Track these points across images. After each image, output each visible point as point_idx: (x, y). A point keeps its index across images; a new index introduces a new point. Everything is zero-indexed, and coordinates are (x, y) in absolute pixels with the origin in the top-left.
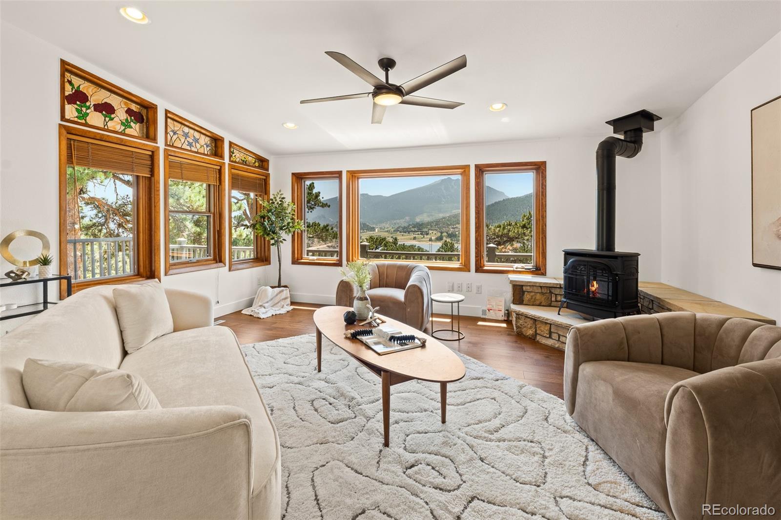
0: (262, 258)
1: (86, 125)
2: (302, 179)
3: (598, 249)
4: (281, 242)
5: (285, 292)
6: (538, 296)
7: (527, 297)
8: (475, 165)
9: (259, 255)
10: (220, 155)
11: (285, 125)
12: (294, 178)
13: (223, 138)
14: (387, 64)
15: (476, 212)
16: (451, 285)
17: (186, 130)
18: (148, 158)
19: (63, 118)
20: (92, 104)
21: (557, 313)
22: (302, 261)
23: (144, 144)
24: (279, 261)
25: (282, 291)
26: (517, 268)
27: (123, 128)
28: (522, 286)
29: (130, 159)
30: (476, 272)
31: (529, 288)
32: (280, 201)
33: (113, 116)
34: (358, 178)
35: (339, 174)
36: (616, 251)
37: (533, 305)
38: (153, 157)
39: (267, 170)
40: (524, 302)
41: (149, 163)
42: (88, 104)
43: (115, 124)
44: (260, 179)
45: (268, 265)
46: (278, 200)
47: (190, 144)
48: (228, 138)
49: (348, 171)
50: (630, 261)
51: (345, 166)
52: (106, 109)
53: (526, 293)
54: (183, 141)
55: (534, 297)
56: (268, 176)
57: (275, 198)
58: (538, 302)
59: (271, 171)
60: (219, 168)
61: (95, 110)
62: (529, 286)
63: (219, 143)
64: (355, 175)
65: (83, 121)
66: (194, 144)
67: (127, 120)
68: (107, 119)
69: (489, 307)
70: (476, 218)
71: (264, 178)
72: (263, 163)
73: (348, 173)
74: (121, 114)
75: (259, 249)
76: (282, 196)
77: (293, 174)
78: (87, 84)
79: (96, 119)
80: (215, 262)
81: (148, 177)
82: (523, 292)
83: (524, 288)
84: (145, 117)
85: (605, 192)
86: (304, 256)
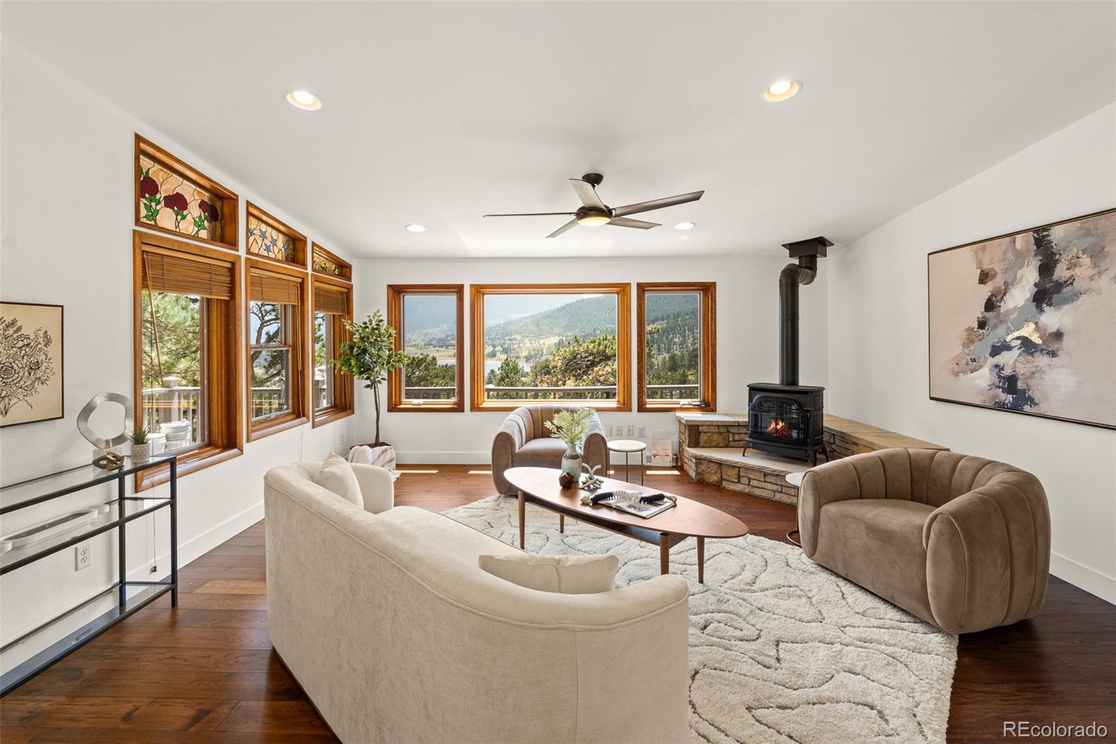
0: (342, 405)
1: (156, 227)
2: (400, 292)
3: (782, 384)
4: (379, 382)
5: (389, 452)
6: (715, 437)
7: (703, 438)
8: (637, 283)
10: (301, 261)
11: (409, 228)
12: (390, 290)
13: (305, 238)
14: (594, 179)
15: (638, 340)
16: (609, 428)
17: (264, 227)
18: (227, 273)
19: (138, 221)
20: (163, 196)
21: (742, 455)
22: (402, 406)
23: (225, 253)
24: (377, 409)
25: (386, 450)
26: (683, 405)
27: (196, 229)
28: (698, 426)
29: (207, 276)
30: (638, 411)
31: (705, 427)
32: (377, 325)
33: (185, 212)
34: (483, 294)
35: (459, 290)
36: (800, 385)
37: (710, 447)
38: (232, 271)
39: (349, 279)
40: (701, 445)
41: (228, 279)
42: (158, 196)
43: (187, 226)
44: (342, 293)
45: (351, 414)
46: (374, 323)
47: (268, 249)
48: (311, 236)
49: (472, 285)
50: (815, 395)
51: (467, 280)
52: (177, 202)
53: (702, 434)
54: (260, 245)
55: (710, 438)
56: (350, 289)
57: (370, 321)
58: (715, 444)
59: (355, 281)
60: (300, 280)
61: (166, 205)
62: (707, 425)
63: (299, 245)
64: (482, 290)
65: (153, 223)
66: (271, 247)
67: (200, 216)
68: (179, 217)
69: (654, 452)
70: (638, 346)
71: (346, 290)
72: (344, 269)
73: (472, 288)
74: (194, 211)
75: (338, 392)
76: (380, 318)
77: (390, 286)
78: (158, 167)
79: (166, 217)
80: (294, 416)
81: (224, 300)
82: (700, 433)
83: (700, 428)
84: (219, 213)
85: (789, 323)
86: (404, 400)
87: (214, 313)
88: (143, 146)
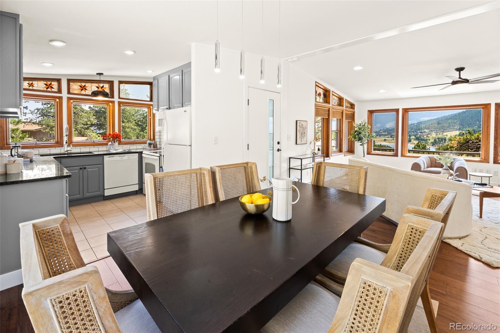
0: (351, 151)
1: (317, 102)
2: (372, 113)
4: (365, 144)
8: (495, 103)
9: (349, 150)
10: (342, 105)
11: (380, 91)
12: (369, 112)
13: (343, 98)
14: (460, 70)
16: (474, 170)
17: (334, 97)
18: (327, 111)
22: (372, 153)
23: (328, 106)
29: (324, 112)
30: (494, 163)
32: (364, 124)
34: (408, 112)
35: (397, 111)
38: (329, 110)
39: (354, 109)
41: (328, 113)
42: (317, 94)
43: (321, 100)
44: (352, 114)
45: (353, 154)
46: (363, 123)
47: (335, 103)
48: (345, 97)
51: (401, 107)
52: (320, 95)
54: (333, 102)
56: (354, 113)
57: (362, 123)
59: (356, 110)
60: (342, 111)
61: (318, 96)
63: (341, 101)
64: (407, 110)
67: (323, 97)
68: (320, 98)
71: (353, 113)
72: (352, 106)
73: (403, 110)
75: (350, 147)
76: (365, 122)
77: (369, 111)
78: (318, 87)
79: (318, 99)
80: (339, 152)
81: (326, 118)
84: (327, 96)
86: (373, 151)
87: (325, 122)
88: (317, 84)
